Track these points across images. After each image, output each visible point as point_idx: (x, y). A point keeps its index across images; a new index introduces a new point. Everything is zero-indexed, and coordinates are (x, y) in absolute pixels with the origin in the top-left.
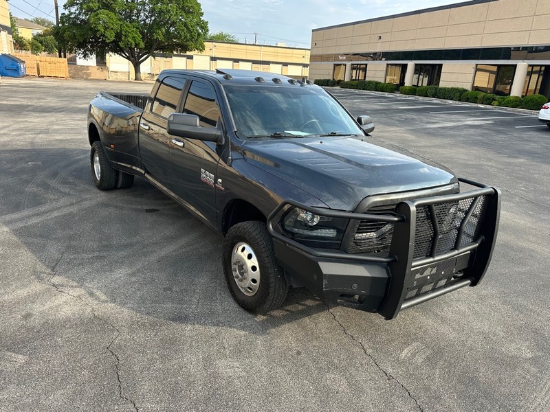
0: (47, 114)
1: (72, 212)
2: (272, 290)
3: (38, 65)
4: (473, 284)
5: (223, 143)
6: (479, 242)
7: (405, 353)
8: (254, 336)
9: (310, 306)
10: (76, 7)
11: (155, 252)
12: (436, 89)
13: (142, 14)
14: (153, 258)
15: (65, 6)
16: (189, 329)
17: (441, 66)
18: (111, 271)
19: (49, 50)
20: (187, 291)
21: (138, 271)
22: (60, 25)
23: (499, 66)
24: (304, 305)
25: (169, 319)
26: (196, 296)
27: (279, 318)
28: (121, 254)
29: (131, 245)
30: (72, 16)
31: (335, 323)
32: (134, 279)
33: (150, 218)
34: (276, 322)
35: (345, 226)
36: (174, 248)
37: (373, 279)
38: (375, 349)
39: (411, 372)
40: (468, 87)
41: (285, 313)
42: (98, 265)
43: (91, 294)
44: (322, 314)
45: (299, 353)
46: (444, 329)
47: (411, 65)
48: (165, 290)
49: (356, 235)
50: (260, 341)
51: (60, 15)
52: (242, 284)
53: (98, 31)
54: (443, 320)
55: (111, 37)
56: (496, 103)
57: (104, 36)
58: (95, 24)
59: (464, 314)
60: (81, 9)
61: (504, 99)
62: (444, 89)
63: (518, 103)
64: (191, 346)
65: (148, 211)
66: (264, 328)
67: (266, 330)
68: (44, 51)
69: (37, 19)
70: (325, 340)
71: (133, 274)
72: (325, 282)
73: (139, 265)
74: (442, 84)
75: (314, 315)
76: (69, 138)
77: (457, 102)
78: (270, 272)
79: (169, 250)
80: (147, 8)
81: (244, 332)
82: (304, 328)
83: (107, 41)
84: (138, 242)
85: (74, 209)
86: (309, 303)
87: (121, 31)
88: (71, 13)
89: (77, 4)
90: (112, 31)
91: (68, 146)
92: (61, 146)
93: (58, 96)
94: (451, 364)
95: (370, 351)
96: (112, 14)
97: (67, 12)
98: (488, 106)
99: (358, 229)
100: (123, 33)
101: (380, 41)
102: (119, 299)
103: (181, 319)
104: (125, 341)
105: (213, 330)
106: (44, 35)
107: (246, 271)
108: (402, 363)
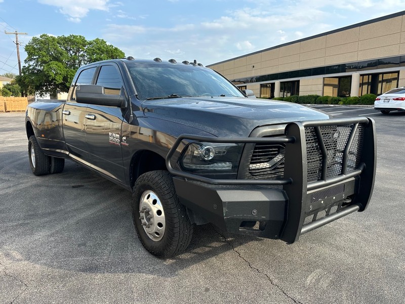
0: (5, 132)
1: (7, 193)
2: (177, 230)
3: (5, 104)
4: (362, 209)
5: (126, 106)
6: (362, 168)
7: (309, 280)
8: (162, 278)
9: (216, 247)
10: (33, 61)
11: (75, 216)
12: (297, 97)
13: (82, 63)
14: (72, 221)
15: (25, 61)
16: (98, 277)
17: (298, 81)
18: (32, 234)
19: (15, 94)
20: (99, 245)
21: (57, 232)
22: (22, 74)
23: (340, 78)
24: (210, 247)
25: (80, 270)
26: (108, 248)
27: (187, 260)
28: (43, 220)
29: (54, 213)
30: (30, 68)
31: (240, 260)
32: (52, 239)
33: (75, 192)
34: (183, 264)
35: (239, 157)
36: (93, 212)
37: (271, 203)
38: (280, 279)
39: (319, 297)
40: (320, 94)
41: (193, 255)
42: (21, 230)
43: (7, 255)
44: (228, 253)
45: (207, 290)
46: (341, 255)
47: (277, 83)
48: (79, 246)
49: (251, 166)
50: (168, 282)
51: (22, 68)
52: (149, 230)
53: (50, 76)
54: (338, 248)
55: (60, 80)
56: (341, 103)
57: (55, 79)
58: (48, 71)
59: (355, 242)
60: (38, 62)
61: (347, 99)
62: (303, 97)
63: (357, 101)
64: (98, 293)
65: (73, 187)
66: (172, 270)
67: (175, 272)
68: (12, 95)
69: (7, 74)
70: (232, 275)
71: (52, 235)
72: (225, 210)
73: (59, 227)
74: (301, 94)
75: (221, 255)
76: (19, 145)
77: (314, 105)
78: (173, 212)
79: (88, 213)
80: (86, 58)
81: (152, 276)
82: (211, 267)
83: (57, 83)
84: (61, 210)
85: (10, 191)
86: (215, 244)
87: (67, 75)
88: (30, 66)
89: (35, 59)
90: (61, 76)
91: (17, 150)
92: (12, 150)
93: (17, 122)
94: (355, 286)
95: (275, 281)
96: (60, 64)
97: (27, 65)
98: (336, 105)
99: (252, 160)
100: (69, 76)
101: (254, 69)
102: (33, 257)
103: (91, 269)
104: (31, 294)
105: (122, 276)
106: (12, 84)
107: (152, 217)
108: (308, 289)
